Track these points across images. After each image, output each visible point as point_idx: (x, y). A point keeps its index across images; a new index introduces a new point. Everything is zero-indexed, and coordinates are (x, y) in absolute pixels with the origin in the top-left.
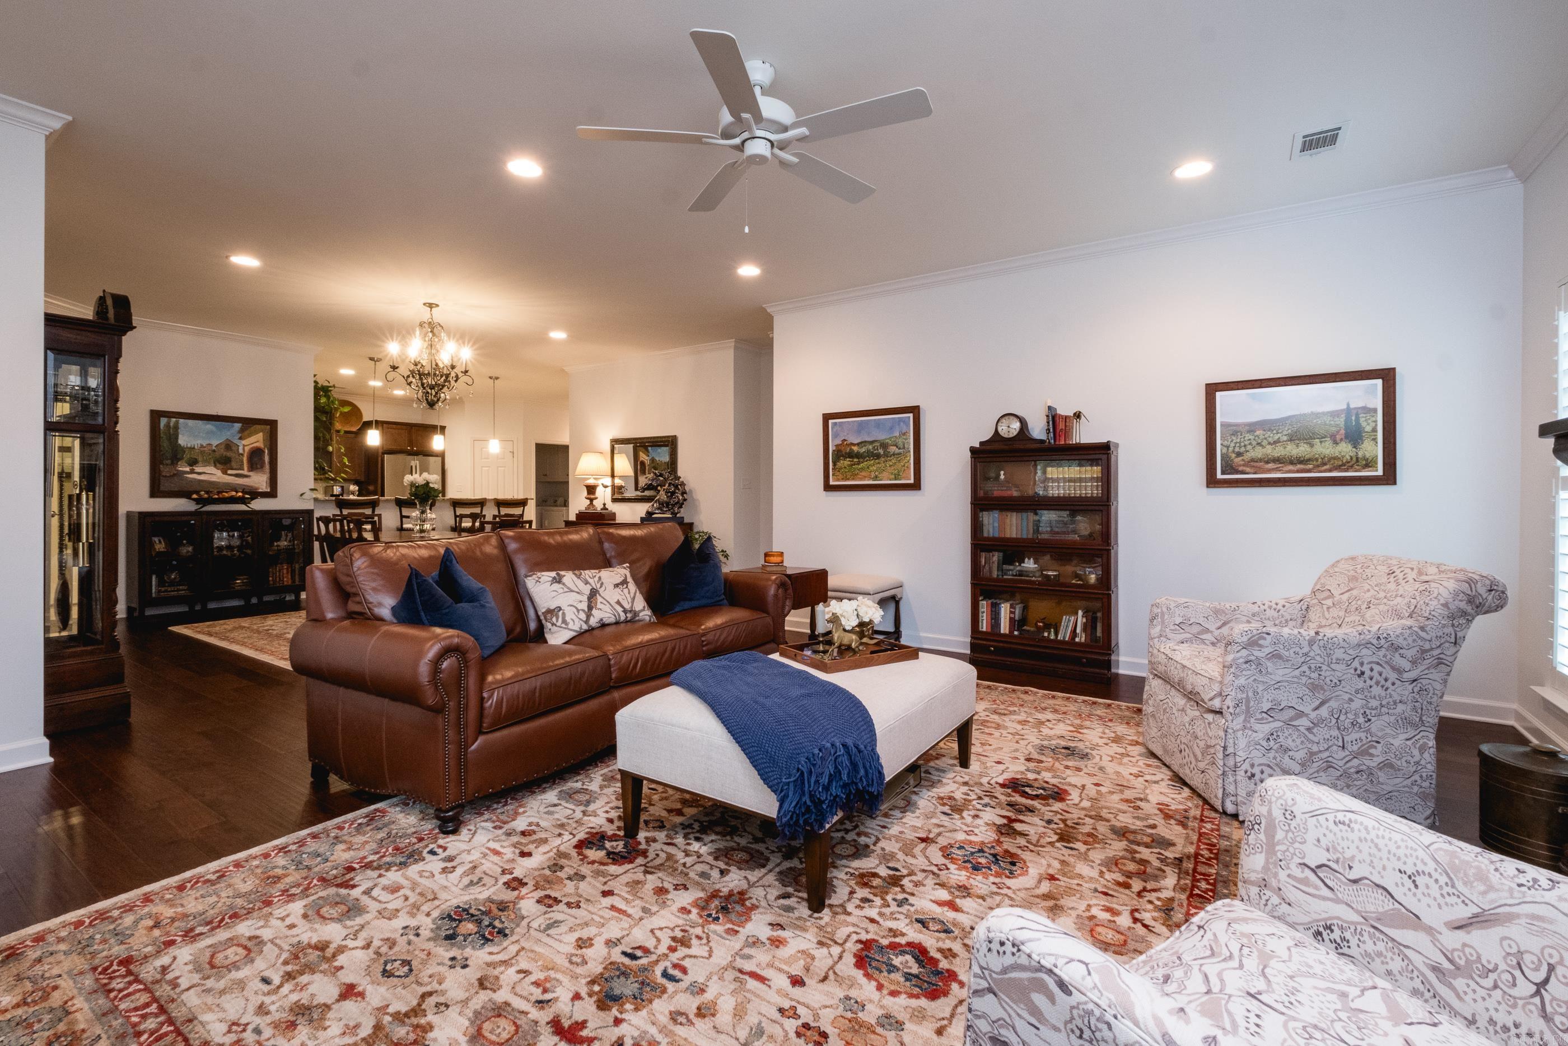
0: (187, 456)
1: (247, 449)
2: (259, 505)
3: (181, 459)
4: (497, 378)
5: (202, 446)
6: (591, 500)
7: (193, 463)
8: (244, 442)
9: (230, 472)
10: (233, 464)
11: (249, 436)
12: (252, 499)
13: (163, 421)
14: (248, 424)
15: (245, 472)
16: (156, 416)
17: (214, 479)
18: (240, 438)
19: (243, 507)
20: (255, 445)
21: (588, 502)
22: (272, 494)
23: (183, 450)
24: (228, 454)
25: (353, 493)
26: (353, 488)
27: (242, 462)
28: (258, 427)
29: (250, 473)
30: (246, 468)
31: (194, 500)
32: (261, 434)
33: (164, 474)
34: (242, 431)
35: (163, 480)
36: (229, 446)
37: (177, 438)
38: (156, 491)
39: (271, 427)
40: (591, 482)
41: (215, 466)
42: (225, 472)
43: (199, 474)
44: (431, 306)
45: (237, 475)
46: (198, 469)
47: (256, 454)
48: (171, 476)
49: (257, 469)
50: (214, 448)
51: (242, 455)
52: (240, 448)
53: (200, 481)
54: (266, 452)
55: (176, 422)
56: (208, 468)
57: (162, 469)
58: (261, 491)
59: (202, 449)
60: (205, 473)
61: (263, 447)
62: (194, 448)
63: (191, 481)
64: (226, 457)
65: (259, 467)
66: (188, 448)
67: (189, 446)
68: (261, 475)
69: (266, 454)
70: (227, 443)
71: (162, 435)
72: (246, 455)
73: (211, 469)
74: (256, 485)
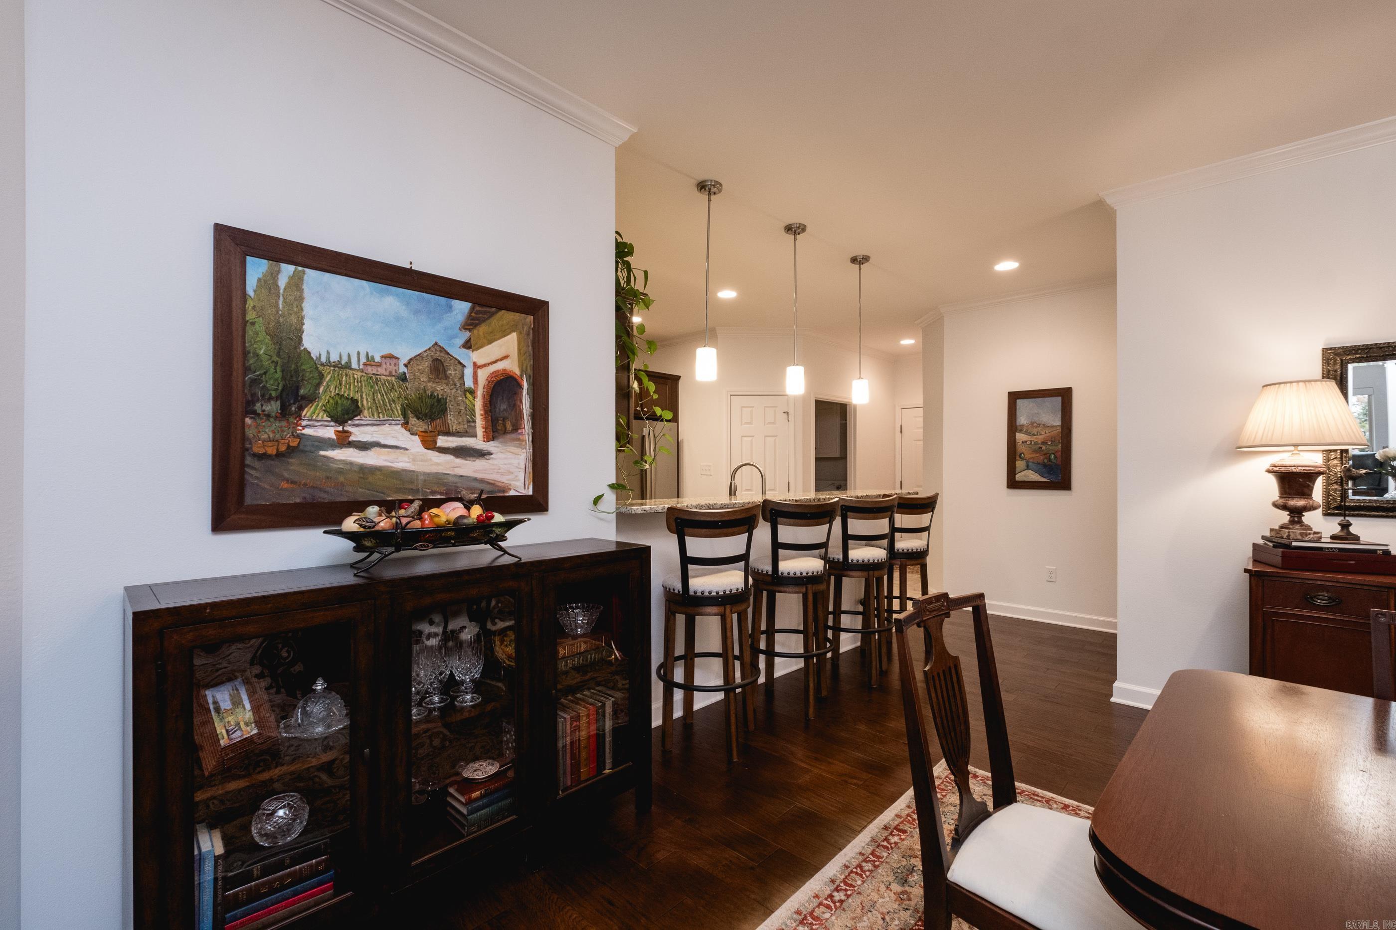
0: (327, 391)
1: (483, 375)
2: (520, 540)
3: (310, 399)
5: (370, 361)
7: (345, 412)
8: (478, 356)
9: (442, 441)
10: (451, 419)
11: (488, 340)
12: (506, 523)
14: (485, 305)
15: (477, 442)
17: (400, 462)
18: (468, 345)
20: (500, 366)
22: (536, 503)
23: (318, 370)
24: (440, 389)
27: (472, 412)
28: (507, 317)
29: (490, 446)
30: (480, 431)
31: (350, 536)
32: (514, 336)
33: (258, 449)
34: (471, 323)
35: (255, 474)
36: (439, 364)
37: (298, 334)
39: (535, 318)
41: (406, 424)
42: (429, 444)
43: (364, 446)
45: (461, 452)
46: (359, 434)
47: (502, 391)
48: (279, 455)
49: (505, 432)
50: (402, 369)
51: (472, 392)
52: (468, 372)
53: (365, 471)
54: (525, 385)
55: (296, 283)
56: (386, 428)
57: (250, 433)
58: (512, 493)
59: (370, 370)
60: (378, 445)
61: (517, 371)
62: (348, 366)
63: (340, 471)
64: (432, 396)
65: (509, 427)
66: (329, 363)
67: (334, 358)
68: (513, 449)
69: (525, 392)
70: (437, 355)
71: (251, 316)
72: (480, 393)
73: (393, 434)
74: (504, 479)
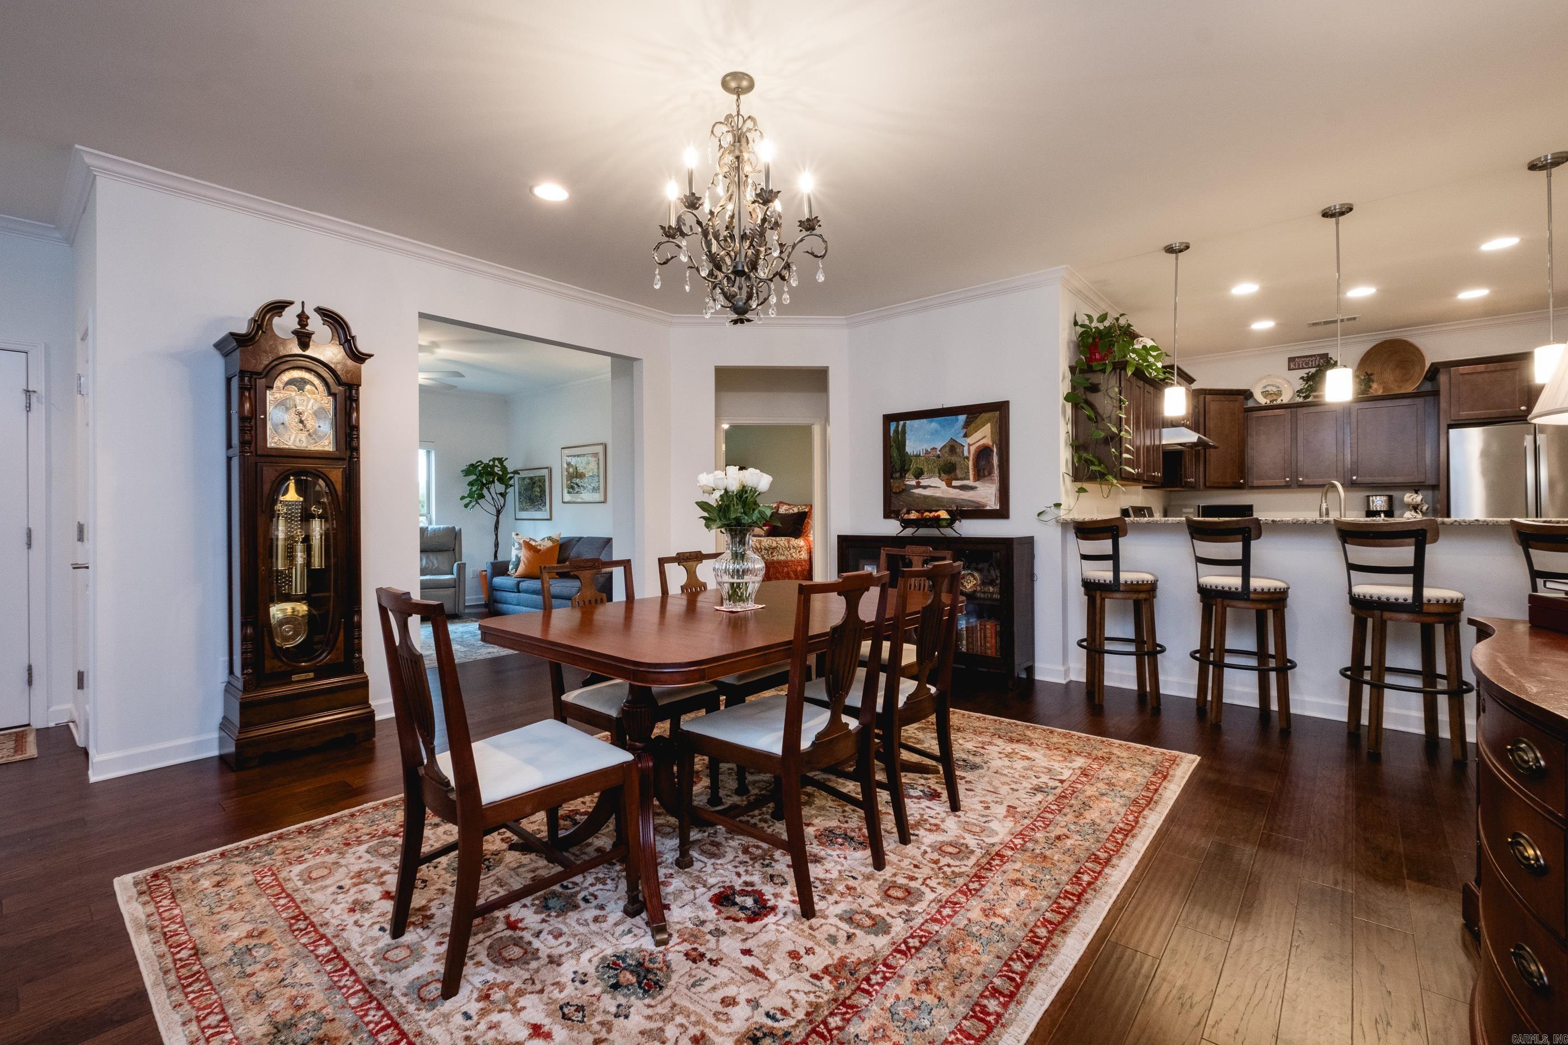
0: (913, 466)
1: (973, 449)
2: (971, 528)
3: (908, 471)
5: (927, 452)
7: (919, 474)
8: (970, 440)
9: (955, 483)
10: (959, 473)
11: (976, 430)
12: (956, 520)
13: (894, 425)
14: (973, 413)
15: (970, 483)
16: (889, 419)
17: (938, 494)
18: (966, 436)
19: (944, 532)
20: (982, 442)
22: (1002, 513)
23: (910, 459)
24: (954, 459)
27: (968, 468)
28: (986, 416)
29: (977, 484)
30: (971, 477)
32: (989, 425)
33: (895, 490)
34: (967, 424)
35: (895, 497)
36: (953, 447)
37: (905, 446)
38: (889, 513)
39: (1001, 412)
41: (940, 477)
42: (949, 485)
43: (925, 487)
45: (963, 488)
46: (923, 482)
47: (983, 453)
48: (900, 492)
49: (984, 476)
50: (938, 453)
51: (967, 458)
52: (966, 449)
53: (926, 497)
54: (995, 450)
55: (904, 426)
56: (932, 479)
57: (892, 484)
58: (988, 508)
59: (927, 456)
60: (929, 486)
61: (990, 443)
62: (920, 455)
63: (917, 498)
64: (950, 463)
65: (986, 473)
66: (914, 456)
67: (915, 453)
68: (988, 485)
69: (995, 454)
70: (952, 444)
71: (892, 443)
72: (971, 458)
73: (936, 481)
74: (983, 501)
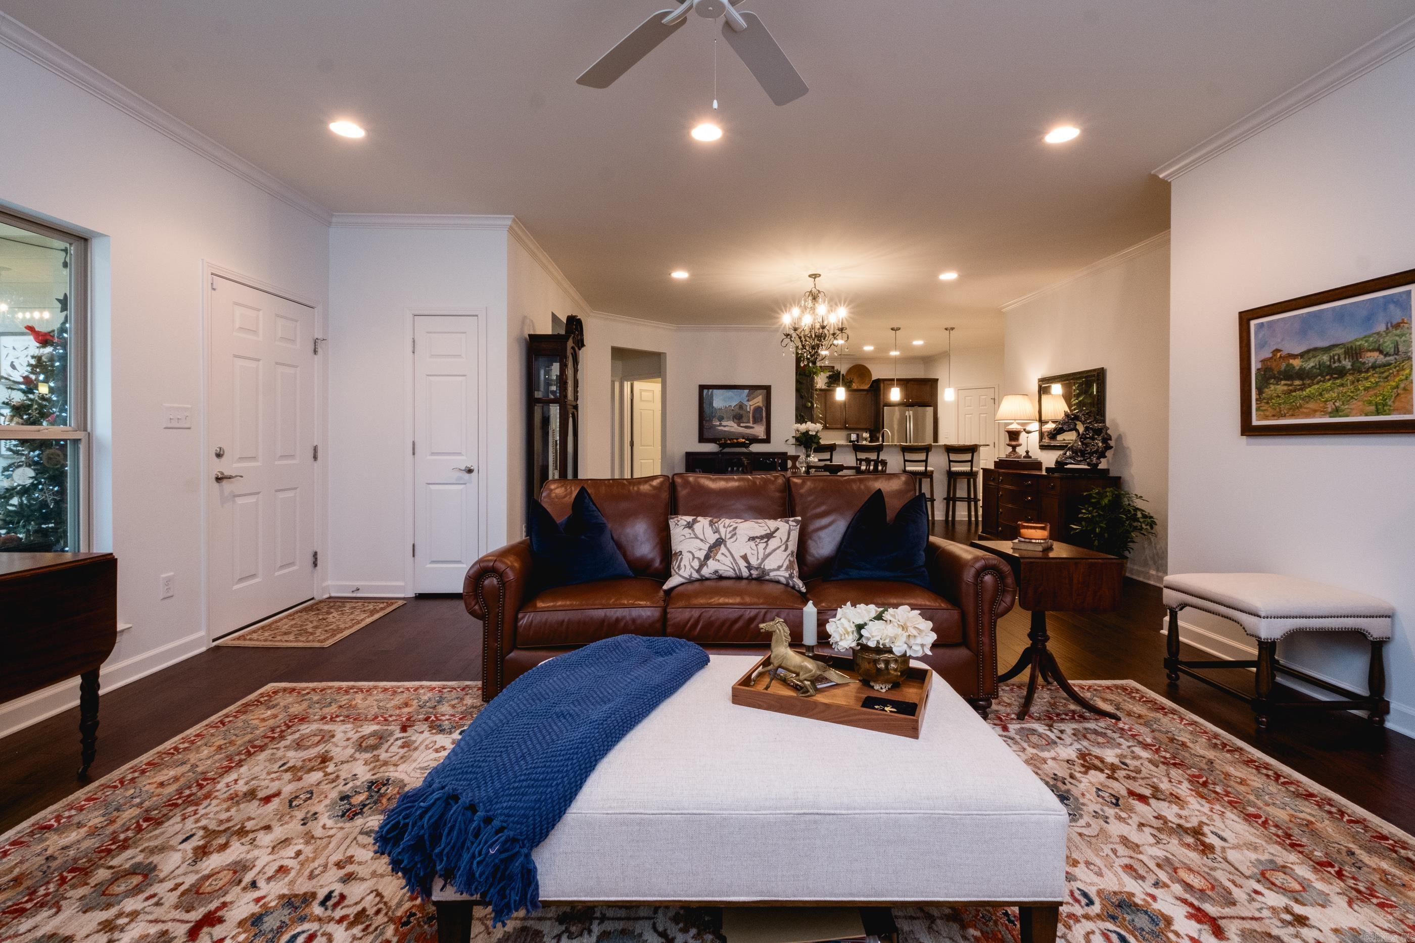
0: (717, 415)
1: (752, 408)
2: (756, 448)
3: (715, 417)
4: (952, 329)
5: (726, 407)
6: (1014, 447)
7: (721, 419)
8: (751, 403)
9: (742, 425)
10: (744, 419)
11: (754, 398)
12: (750, 444)
13: (705, 391)
14: (753, 388)
15: (751, 425)
16: (702, 388)
17: (732, 430)
18: (748, 401)
19: (744, 450)
20: (757, 405)
21: (1010, 449)
22: (767, 440)
23: (716, 410)
24: (741, 412)
25: (866, 439)
26: (866, 435)
27: (749, 417)
28: (759, 391)
29: (754, 425)
30: (751, 422)
31: (718, 444)
32: (761, 396)
33: (705, 427)
34: (748, 396)
35: (705, 432)
36: (741, 406)
37: (713, 403)
38: (702, 439)
39: (767, 390)
40: (1014, 427)
41: (733, 421)
42: (739, 425)
43: (725, 426)
44: (814, 276)
45: (746, 427)
46: (724, 423)
47: (758, 410)
48: (709, 428)
49: (758, 422)
50: (733, 408)
51: (749, 412)
52: (748, 407)
53: (725, 431)
54: (764, 409)
55: (712, 393)
56: (729, 422)
57: (704, 424)
58: (760, 438)
59: (726, 409)
60: (727, 426)
61: (761, 405)
62: (721, 409)
63: (719, 432)
64: (739, 414)
65: (759, 420)
67: (719, 408)
68: (760, 426)
69: (764, 411)
70: (740, 404)
71: (704, 402)
72: (751, 413)
73: (731, 423)
74: (757, 434)
